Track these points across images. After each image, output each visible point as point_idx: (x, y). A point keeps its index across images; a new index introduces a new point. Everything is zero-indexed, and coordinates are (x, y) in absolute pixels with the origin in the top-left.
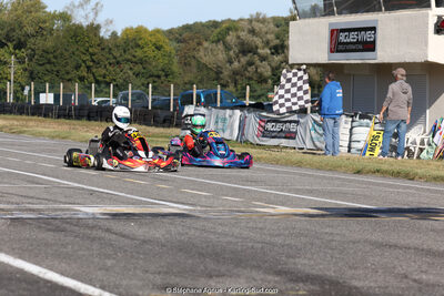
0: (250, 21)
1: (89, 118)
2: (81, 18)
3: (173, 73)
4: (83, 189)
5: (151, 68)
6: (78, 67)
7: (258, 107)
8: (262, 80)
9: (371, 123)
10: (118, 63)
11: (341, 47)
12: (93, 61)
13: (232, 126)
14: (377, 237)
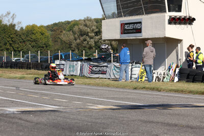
0: (84, 21)
1: (11, 68)
2: (6, 21)
3: (49, 45)
4: (9, 100)
5: (39, 43)
6: (5, 44)
7: (89, 60)
8: (90, 48)
9: (141, 66)
10: (24, 41)
11: (126, 31)
12: (13, 41)
13: (77, 69)
14: (144, 118)
